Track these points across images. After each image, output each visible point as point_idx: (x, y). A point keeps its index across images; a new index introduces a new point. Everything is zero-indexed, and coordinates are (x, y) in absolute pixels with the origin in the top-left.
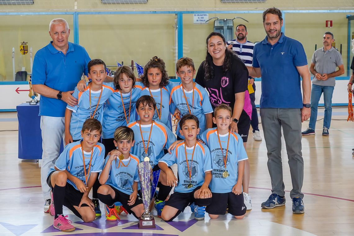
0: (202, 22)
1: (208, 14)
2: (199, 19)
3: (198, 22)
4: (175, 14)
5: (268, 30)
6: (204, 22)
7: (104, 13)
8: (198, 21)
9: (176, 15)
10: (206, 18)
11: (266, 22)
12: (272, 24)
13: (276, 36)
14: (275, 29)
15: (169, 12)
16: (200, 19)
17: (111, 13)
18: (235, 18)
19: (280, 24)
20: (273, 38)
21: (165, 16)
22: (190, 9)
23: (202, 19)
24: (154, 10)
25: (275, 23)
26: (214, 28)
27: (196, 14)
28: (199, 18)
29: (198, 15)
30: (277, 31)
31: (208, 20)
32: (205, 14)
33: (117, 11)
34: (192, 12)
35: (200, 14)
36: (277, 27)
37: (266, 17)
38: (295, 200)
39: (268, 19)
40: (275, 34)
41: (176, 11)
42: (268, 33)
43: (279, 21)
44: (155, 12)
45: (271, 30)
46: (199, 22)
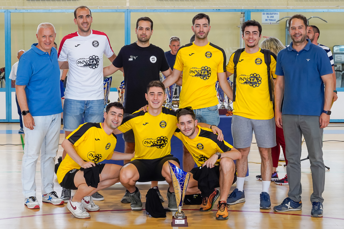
0: (272, 22)
1: (278, 13)
2: (268, 19)
3: (266, 22)
4: (240, 13)
5: (293, 34)
6: (275, 22)
7: (160, 11)
8: (266, 20)
9: (242, 13)
10: (277, 17)
11: (291, 26)
12: (297, 28)
13: (301, 40)
14: (300, 33)
15: (235, 10)
16: (270, 18)
17: (168, 11)
18: (311, 18)
19: (305, 29)
20: (298, 42)
21: (229, 15)
22: (259, 7)
23: (271, 18)
24: (217, 7)
25: (300, 28)
26: (286, 29)
27: (265, 13)
28: (268, 17)
29: (268, 14)
30: (303, 36)
31: (278, 19)
32: (275, 13)
33: (174, 8)
34: (262, 10)
35: (269, 13)
36: (303, 31)
37: (291, 22)
38: (314, 204)
39: (293, 24)
40: (300, 39)
41: (243, 9)
42: (293, 37)
43: (305, 26)
44: (219, 10)
45: (296, 34)
46: (269, 22)
